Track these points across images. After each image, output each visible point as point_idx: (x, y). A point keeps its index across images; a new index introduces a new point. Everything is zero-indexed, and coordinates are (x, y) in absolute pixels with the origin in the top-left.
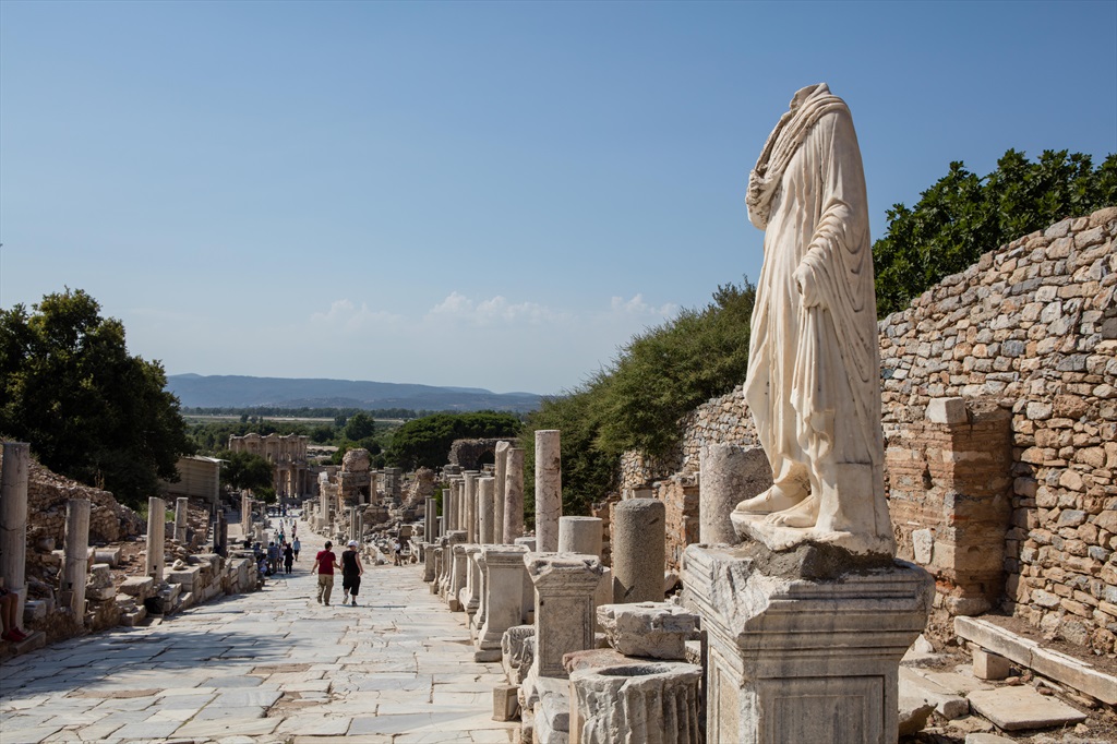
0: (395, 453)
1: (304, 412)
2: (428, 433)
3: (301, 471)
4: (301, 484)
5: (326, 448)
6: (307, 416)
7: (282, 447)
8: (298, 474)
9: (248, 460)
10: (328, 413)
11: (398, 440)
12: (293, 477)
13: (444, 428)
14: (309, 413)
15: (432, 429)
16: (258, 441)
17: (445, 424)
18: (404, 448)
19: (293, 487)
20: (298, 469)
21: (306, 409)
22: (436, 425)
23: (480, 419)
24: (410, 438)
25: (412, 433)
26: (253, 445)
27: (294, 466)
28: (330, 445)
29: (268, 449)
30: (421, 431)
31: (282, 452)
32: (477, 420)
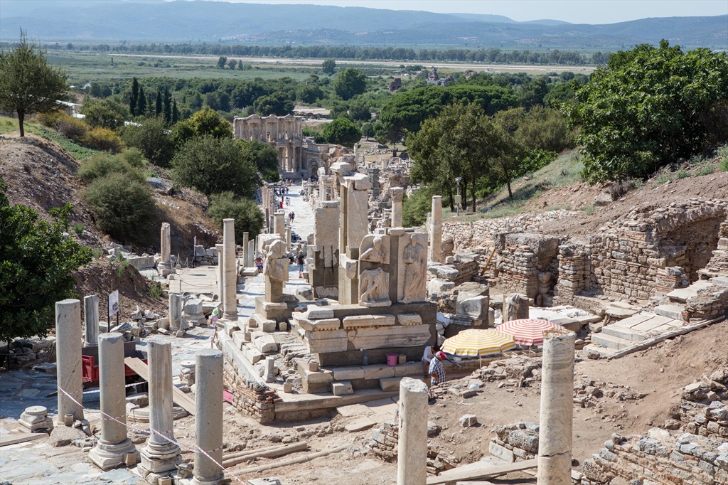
0: (384, 126)
1: (286, 52)
2: (416, 107)
3: (297, 148)
4: (297, 160)
5: (316, 111)
6: (291, 57)
7: (280, 126)
8: (294, 150)
9: (258, 149)
10: (315, 53)
11: (387, 113)
12: (290, 153)
13: (432, 101)
14: (292, 52)
15: (419, 102)
16: (258, 122)
17: (433, 97)
18: (392, 121)
19: (290, 163)
20: (294, 147)
21: (288, 48)
22: (424, 98)
23: (469, 91)
24: (398, 111)
25: (400, 106)
26: (255, 125)
27: (290, 144)
28: (320, 106)
29: (267, 128)
30: (409, 105)
31: (280, 131)
32: (465, 93)
